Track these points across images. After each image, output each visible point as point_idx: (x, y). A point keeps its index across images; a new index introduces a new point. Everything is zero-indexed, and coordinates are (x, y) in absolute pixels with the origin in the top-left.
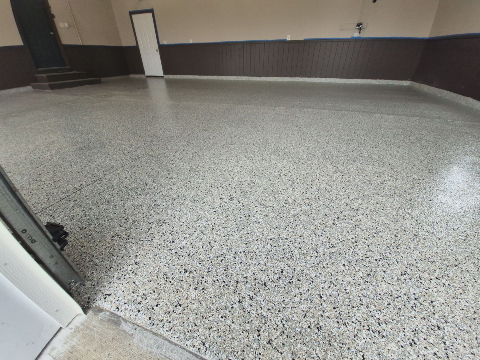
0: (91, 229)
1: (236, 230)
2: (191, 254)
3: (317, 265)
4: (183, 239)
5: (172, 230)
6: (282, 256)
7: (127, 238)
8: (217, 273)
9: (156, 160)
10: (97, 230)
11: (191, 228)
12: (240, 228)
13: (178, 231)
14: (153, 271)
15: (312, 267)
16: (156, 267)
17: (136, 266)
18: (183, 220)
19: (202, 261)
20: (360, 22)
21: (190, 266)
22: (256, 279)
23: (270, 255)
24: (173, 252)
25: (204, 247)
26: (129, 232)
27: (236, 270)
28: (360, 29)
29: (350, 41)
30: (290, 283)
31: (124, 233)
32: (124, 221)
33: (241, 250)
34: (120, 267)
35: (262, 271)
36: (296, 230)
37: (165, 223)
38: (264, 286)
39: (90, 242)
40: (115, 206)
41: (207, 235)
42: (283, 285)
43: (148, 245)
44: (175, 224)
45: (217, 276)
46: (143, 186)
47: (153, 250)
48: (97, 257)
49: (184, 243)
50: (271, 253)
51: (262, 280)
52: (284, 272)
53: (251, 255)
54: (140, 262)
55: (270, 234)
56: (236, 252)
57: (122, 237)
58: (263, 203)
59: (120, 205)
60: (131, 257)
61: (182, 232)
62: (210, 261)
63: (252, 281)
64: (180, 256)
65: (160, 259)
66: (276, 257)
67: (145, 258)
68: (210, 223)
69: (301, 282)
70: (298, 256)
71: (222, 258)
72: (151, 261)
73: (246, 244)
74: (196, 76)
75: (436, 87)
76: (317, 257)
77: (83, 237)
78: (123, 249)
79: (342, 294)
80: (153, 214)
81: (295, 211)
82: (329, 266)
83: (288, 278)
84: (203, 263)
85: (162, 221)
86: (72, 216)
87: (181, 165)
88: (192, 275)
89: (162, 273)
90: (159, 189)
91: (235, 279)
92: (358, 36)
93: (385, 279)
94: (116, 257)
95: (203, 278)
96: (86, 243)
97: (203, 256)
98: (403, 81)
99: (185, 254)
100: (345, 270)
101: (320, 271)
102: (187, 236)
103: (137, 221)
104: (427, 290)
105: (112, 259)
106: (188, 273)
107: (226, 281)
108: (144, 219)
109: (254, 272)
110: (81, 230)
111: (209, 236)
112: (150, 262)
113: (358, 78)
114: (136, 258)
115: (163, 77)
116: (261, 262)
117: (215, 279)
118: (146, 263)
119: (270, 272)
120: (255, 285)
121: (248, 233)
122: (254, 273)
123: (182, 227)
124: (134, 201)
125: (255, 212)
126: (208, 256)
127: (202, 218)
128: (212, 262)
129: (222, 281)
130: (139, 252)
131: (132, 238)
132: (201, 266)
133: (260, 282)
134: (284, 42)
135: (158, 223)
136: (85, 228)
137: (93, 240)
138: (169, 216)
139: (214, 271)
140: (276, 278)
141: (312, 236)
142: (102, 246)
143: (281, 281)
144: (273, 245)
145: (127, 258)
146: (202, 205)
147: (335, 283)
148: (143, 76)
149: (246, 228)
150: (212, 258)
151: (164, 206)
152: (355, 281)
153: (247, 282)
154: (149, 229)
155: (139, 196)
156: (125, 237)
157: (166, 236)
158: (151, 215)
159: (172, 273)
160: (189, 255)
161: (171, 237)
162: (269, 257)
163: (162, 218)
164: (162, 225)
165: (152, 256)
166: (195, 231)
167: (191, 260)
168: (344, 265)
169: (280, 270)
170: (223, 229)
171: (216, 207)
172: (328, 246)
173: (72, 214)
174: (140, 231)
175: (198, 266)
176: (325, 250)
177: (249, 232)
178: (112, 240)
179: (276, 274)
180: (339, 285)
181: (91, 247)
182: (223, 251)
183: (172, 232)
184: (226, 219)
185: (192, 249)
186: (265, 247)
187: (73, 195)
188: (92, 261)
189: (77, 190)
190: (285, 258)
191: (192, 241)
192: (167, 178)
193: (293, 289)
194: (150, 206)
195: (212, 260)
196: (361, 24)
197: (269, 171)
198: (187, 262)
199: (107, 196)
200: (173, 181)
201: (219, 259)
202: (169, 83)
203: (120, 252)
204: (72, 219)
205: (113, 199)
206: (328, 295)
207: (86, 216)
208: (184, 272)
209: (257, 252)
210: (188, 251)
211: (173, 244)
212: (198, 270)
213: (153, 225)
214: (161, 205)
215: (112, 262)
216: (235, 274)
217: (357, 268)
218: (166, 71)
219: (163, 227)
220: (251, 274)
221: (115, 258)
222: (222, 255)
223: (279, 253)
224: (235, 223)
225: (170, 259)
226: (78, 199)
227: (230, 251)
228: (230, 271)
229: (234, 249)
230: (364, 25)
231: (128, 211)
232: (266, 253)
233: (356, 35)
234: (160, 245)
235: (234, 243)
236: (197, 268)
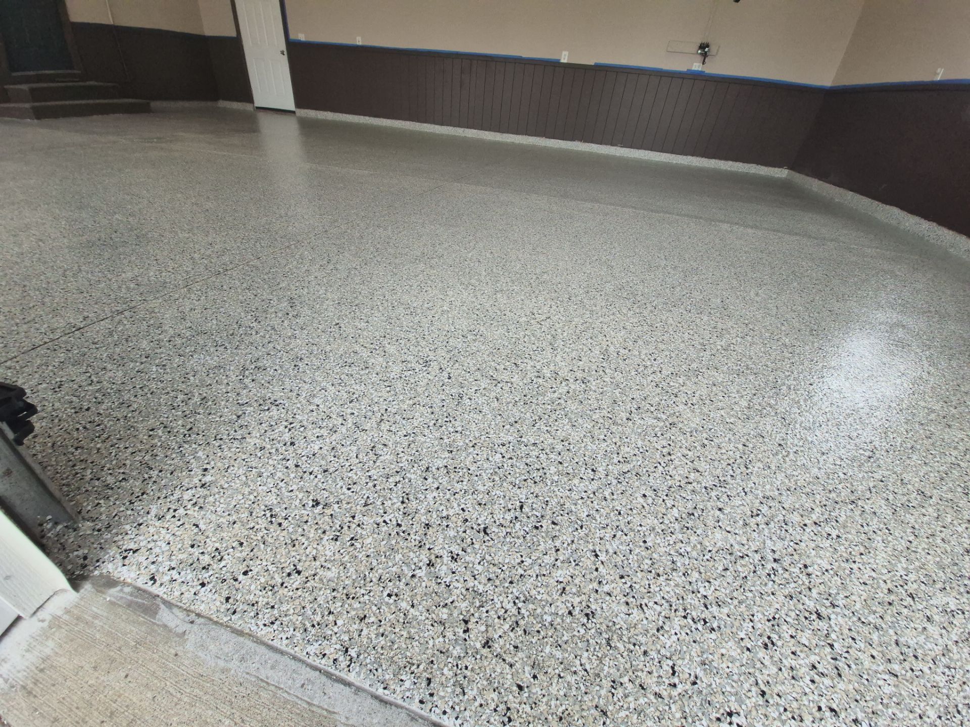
0: (102, 412)
1: (431, 424)
2: (331, 470)
3: (592, 496)
4: (315, 439)
5: (291, 420)
6: (524, 478)
7: (186, 432)
8: (384, 508)
9: (266, 277)
10: (115, 414)
11: (334, 417)
12: (440, 421)
13: (305, 423)
14: (243, 501)
15: (582, 498)
16: (250, 493)
17: (202, 492)
18: (317, 401)
19: (355, 484)
20: (705, 41)
21: (326, 494)
22: (466, 520)
23: (499, 474)
24: (291, 464)
25: (360, 456)
26: (192, 420)
27: (426, 503)
28: (705, 55)
29: (684, 78)
30: (537, 528)
31: (180, 422)
32: (181, 397)
33: (440, 463)
34: (165, 492)
35: (480, 504)
36: (555, 428)
37: (277, 405)
38: (482, 534)
39: (97, 439)
40: (164, 365)
41: (368, 432)
42: (522, 533)
43: (233, 450)
44: (299, 408)
45: (385, 513)
46: (232, 327)
47: (244, 460)
48: (110, 472)
49: (317, 448)
50: (500, 472)
51: (479, 522)
52: (525, 507)
53: (461, 474)
54: (211, 482)
55: (502, 435)
56: (428, 468)
57: (176, 431)
58: (492, 374)
59: (175, 365)
60: (192, 473)
61: (314, 425)
62: (370, 484)
63: (459, 523)
64: (305, 472)
65: (259, 479)
66: (510, 479)
67: (225, 476)
68: (376, 409)
69: (558, 527)
70: (556, 478)
71: (398, 478)
72: (238, 481)
73: (451, 452)
74: (367, 118)
75: (834, 184)
76: (593, 480)
77: (81, 428)
78: (174, 456)
79: (637, 550)
80: (251, 385)
81: (555, 392)
82: (615, 497)
83: (532, 519)
84: (355, 488)
85: (270, 401)
86: (59, 383)
87: (321, 292)
88: (328, 512)
89: (263, 507)
90: (267, 336)
91: (423, 520)
92: (700, 69)
93: (720, 524)
94: (156, 472)
95: (353, 517)
96: (88, 440)
97: (356, 474)
98: (776, 170)
99: (317, 468)
100: (645, 505)
101: (597, 507)
102: (324, 432)
103: (211, 400)
104: (797, 544)
105: (146, 476)
106: (320, 507)
107: (403, 524)
108: (229, 394)
109: (463, 506)
110: (76, 412)
111: (373, 433)
112: (237, 484)
113: (693, 155)
114: (204, 475)
115: (294, 112)
116: (481, 488)
117: (380, 520)
118: (226, 486)
119: (496, 507)
120: (465, 532)
121: (457, 432)
122: (463, 510)
123: (315, 414)
124: (208, 358)
125: (473, 390)
126: (367, 474)
127: (360, 398)
128: (375, 486)
129: (395, 523)
130: (212, 463)
131: (198, 434)
132: (351, 494)
133: (475, 527)
134: (555, 65)
135: (260, 405)
136: (88, 409)
137: (105, 436)
138: (286, 391)
139: (379, 503)
140: (509, 518)
141: (585, 440)
142: (126, 448)
143: (518, 525)
144: (507, 456)
145: (184, 473)
146: (362, 372)
147: (625, 530)
148: (248, 107)
149: (453, 422)
150: (375, 477)
151: (276, 370)
152: (663, 527)
153: (447, 526)
154: (239, 417)
155: (222, 349)
156: (182, 431)
157: (276, 431)
158: (246, 387)
159: (284, 506)
160: (325, 471)
161: (287, 435)
162: (497, 478)
163: (270, 394)
164: (268, 409)
165: (241, 472)
166: (342, 424)
167: (330, 482)
168: (644, 496)
169: (518, 504)
170: (404, 422)
171: (392, 377)
172: (615, 461)
173: (58, 379)
174: (218, 419)
175: (344, 494)
176: (610, 467)
177: (459, 429)
178: (150, 436)
179: (509, 510)
180: (632, 534)
181: (99, 449)
182: (401, 465)
183: (291, 423)
184: (411, 402)
185: (333, 459)
186: (491, 459)
187: (64, 339)
188: (98, 479)
189: (74, 329)
190: (529, 480)
191: (334, 443)
192: (288, 314)
193: (541, 540)
194: (245, 369)
195: (376, 482)
196: (708, 46)
197: (508, 313)
198: (320, 484)
199: (144, 344)
200: (300, 321)
201: (391, 480)
202: (307, 126)
203: (168, 462)
204: (57, 390)
205: (158, 351)
206: (611, 551)
207: (91, 384)
208: (313, 506)
209: (472, 469)
210: (323, 463)
211: (291, 449)
212: (344, 502)
213: (248, 409)
214: (269, 369)
215: (145, 482)
216: (422, 511)
217: (669, 503)
218: (302, 100)
219: (271, 413)
220: (457, 510)
221: (154, 473)
222: (397, 472)
223: (518, 471)
224: (430, 410)
225: (282, 478)
226: (75, 347)
227: (416, 465)
228: (414, 504)
229: (423, 462)
230: (713, 49)
231: (192, 378)
232: (492, 471)
233: (697, 66)
234: (262, 449)
235: (425, 450)
236: (342, 497)
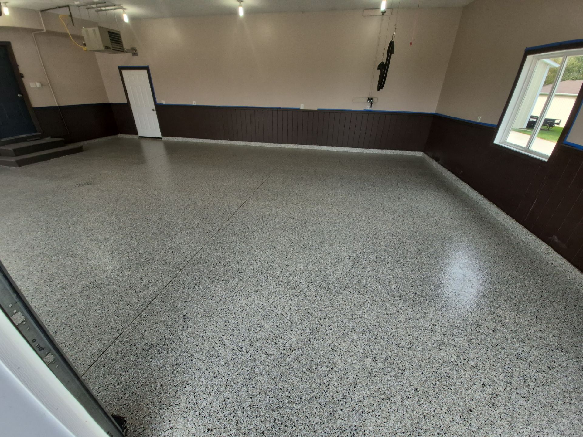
0: (127, 398)
1: (244, 385)
2: (211, 414)
3: (299, 411)
4: (204, 400)
5: (194, 391)
6: (276, 406)
7: (159, 404)
8: (230, 428)
10: (132, 399)
11: (209, 387)
12: (247, 382)
13: (199, 392)
14: (185, 433)
15: (296, 413)
16: (187, 429)
17: (171, 431)
18: (202, 379)
19: (220, 419)
21: (211, 425)
22: (257, 429)
23: (268, 406)
24: (197, 413)
25: (220, 406)
26: (160, 397)
27: (244, 424)
31: (156, 399)
32: (153, 386)
33: (248, 404)
34: (159, 433)
35: (261, 422)
37: (188, 384)
39: (129, 413)
40: (143, 369)
41: (222, 393)
43: (177, 410)
44: (196, 385)
45: (231, 431)
47: (181, 414)
48: (139, 427)
49: (205, 404)
52: (276, 420)
53: (255, 408)
54: (173, 426)
55: (269, 386)
56: (244, 408)
57: (155, 404)
60: (166, 423)
61: (203, 393)
62: (225, 419)
63: (255, 431)
64: (203, 417)
65: (188, 422)
66: (272, 408)
67: (177, 423)
68: (224, 380)
70: (287, 405)
71: (234, 414)
72: (181, 425)
73: (252, 398)
76: (300, 403)
77: (122, 408)
78: (158, 416)
80: (177, 375)
83: (278, 425)
84: (220, 421)
85: (185, 382)
88: (213, 433)
89: (192, 435)
91: (243, 432)
94: (154, 425)
95: (221, 434)
96: (126, 414)
97: (220, 415)
98: (416, 152)
99: (206, 414)
100: (317, 412)
101: (300, 416)
102: (207, 396)
103: (164, 385)
105: (151, 427)
106: (210, 431)
108: (170, 381)
109: (256, 423)
110: (118, 400)
111: (224, 393)
112: (181, 426)
114: (170, 424)
115: (161, 138)
116: (262, 414)
118: (178, 427)
119: (266, 422)
121: (253, 387)
122: (256, 425)
123: (202, 386)
124: (158, 362)
126: (224, 414)
127: (218, 375)
128: (226, 419)
130: (171, 417)
131: (164, 404)
132: (219, 424)
135: (182, 385)
136: (122, 398)
137: (132, 411)
138: (190, 376)
139: (228, 427)
140: (271, 426)
141: (299, 383)
142: (141, 415)
143: (274, 429)
144: (271, 396)
145: (163, 424)
146: (216, 360)
148: (135, 137)
149: (252, 382)
150: (226, 415)
151: (184, 364)
153: (251, 433)
154: (176, 393)
155: (162, 355)
156: (157, 403)
157: (190, 398)
158: (175, 376)
159: (198, 433)
160: (209, 415)
161: (194, 399)
162: (267, 409)
163: (185, 379)
164: (185, 387)
165: (182, 420)
166: (212, 390)
167: (212, 420)
168: (317, 408)
169: (274, 419)
170: (234, 385)
171: (228, 361)
172: (309, 392)
174: (169, 395)
175: (217, 425)
176: (307, 396)
177: (254, 385)
178: (147, 408)
179: (271, 423)
181: (132, 417)
182: (234, 408)
183: (195, 393)
184: (236, 374)
185: (211, 409)
186: (265, 399)
188: (136, 431)
190: (278, 407)
191: (211, 401)
194: (173, 366)
195: (227, 417)
198: (209, 421)
201: (232, 415)
203: (157, 420)
204: (107, 390)
208: (207, 432)
209: (259, 405)
210: (208, 411)
211: (196, 406)
212: (217, 428)
213: (178, 388)
214: (182, 364)
215: (152, 430)
216: (243, 428)
217: (325, 410)
219: (187, 389)
220: (254, 425)
221: (153, 425)
222: (234, 411)
223: (274, 403)
224: (243, 377)
225: (196, 420)
227: (240, 407)
228: (240, 425)
229: (242, 405)
231: (154, 374)
232: (265, 405)
234: (187, 408)
236: (216, 426)
